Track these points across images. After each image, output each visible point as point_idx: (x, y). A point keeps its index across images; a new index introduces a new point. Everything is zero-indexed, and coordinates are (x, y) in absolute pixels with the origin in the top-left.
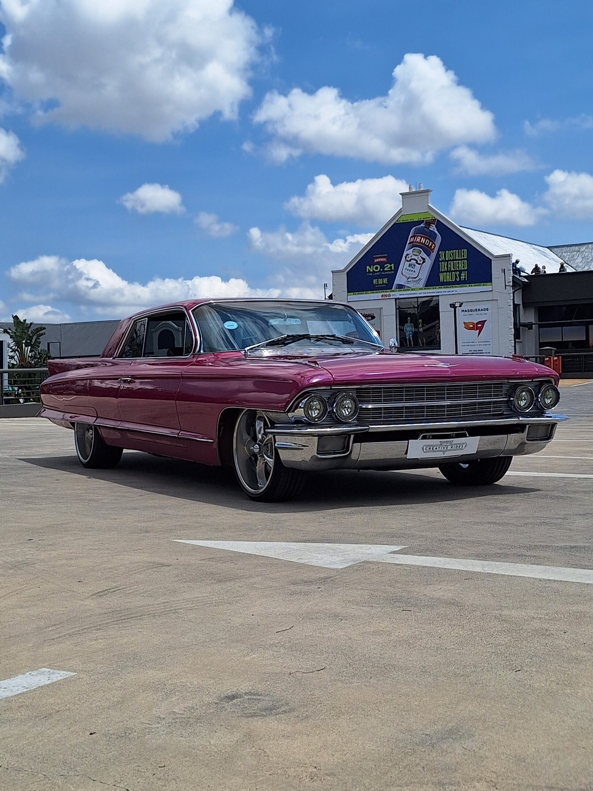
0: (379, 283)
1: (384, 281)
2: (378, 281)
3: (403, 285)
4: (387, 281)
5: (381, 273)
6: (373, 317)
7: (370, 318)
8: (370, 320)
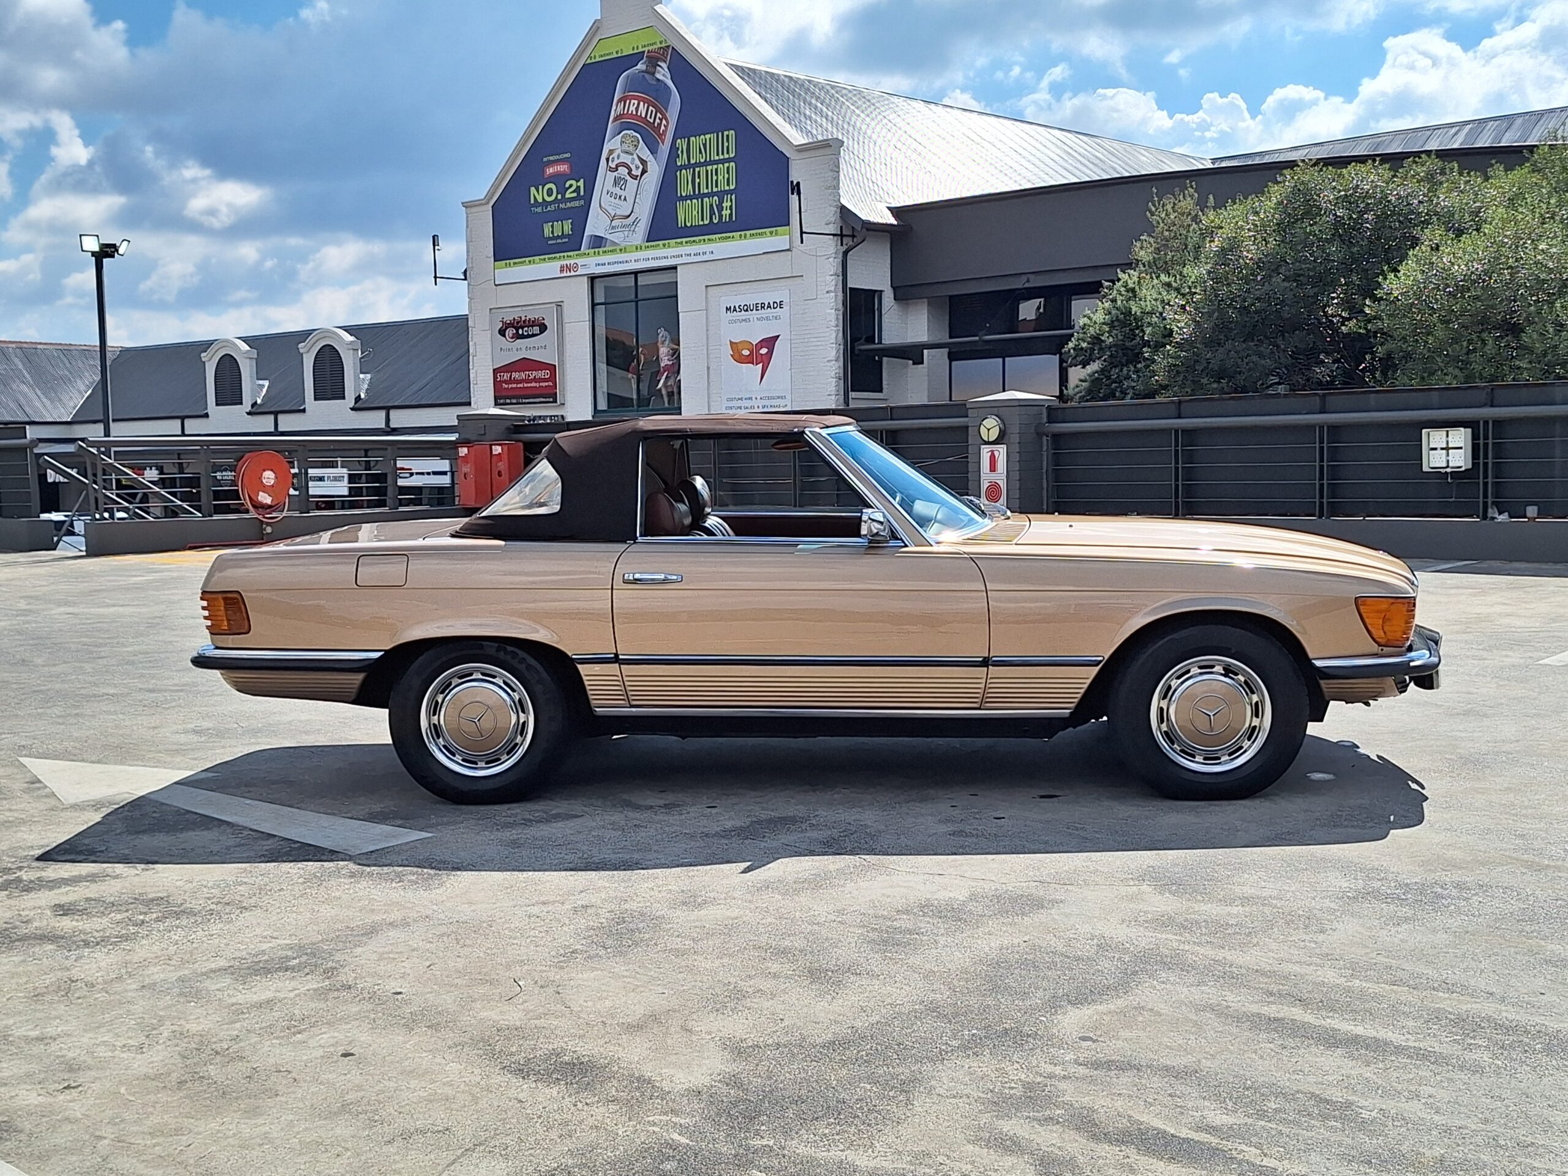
0: (556, 234)
1: (566, 228)
2: (552, 226)
3: (602, 238)
4: (570, 226)
5: (557, 208)
6: (543, 328)
7: (536, 330)
8: (537, 335)
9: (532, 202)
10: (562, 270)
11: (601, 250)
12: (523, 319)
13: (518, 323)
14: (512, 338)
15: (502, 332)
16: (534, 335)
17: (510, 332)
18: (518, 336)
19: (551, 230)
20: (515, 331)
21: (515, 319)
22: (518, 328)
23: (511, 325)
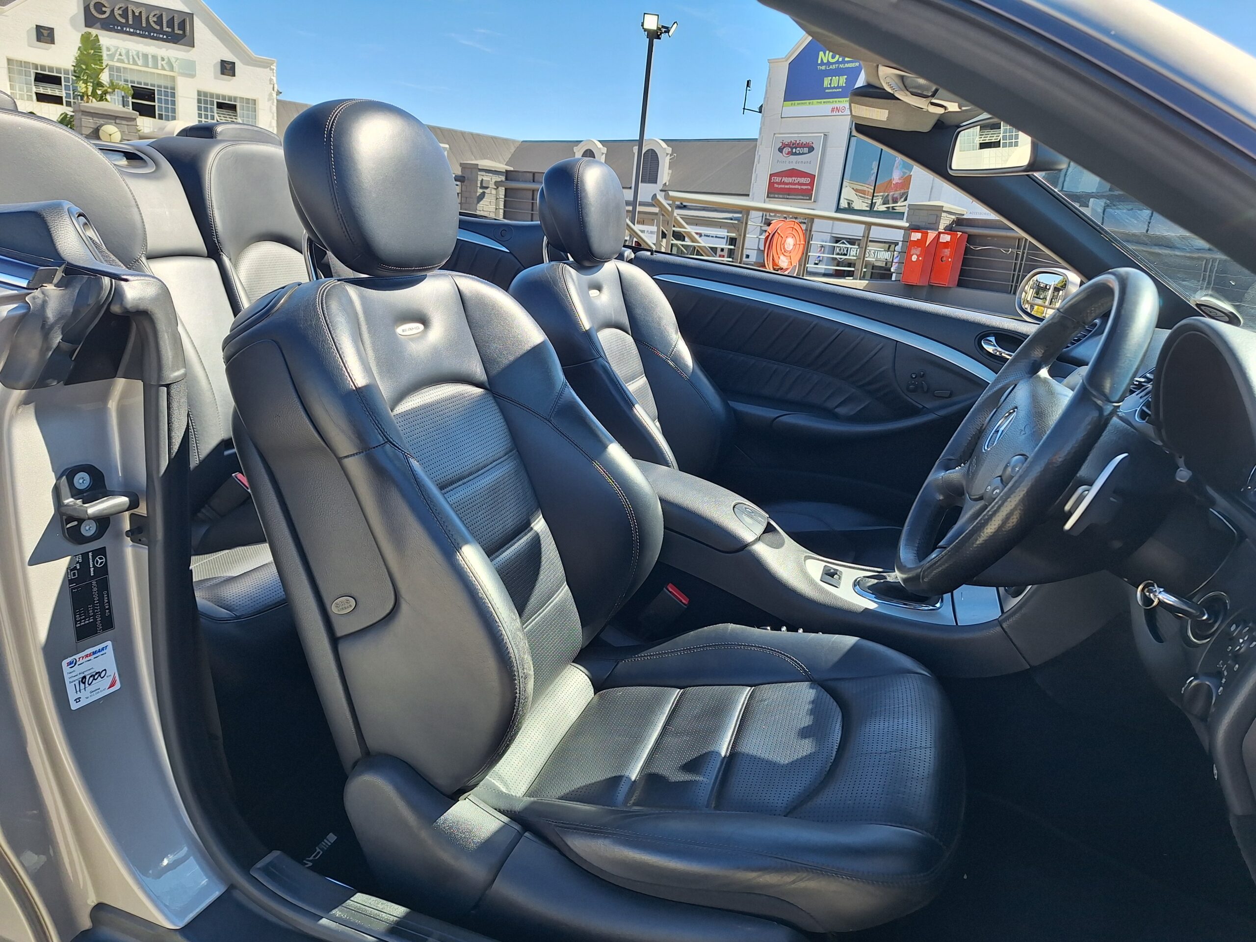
0: (832, 86)
1: (841, 82)
2: (831, 80)
4: (845, 81)
5: (838, 66)
6: (811, 149)
7: (806, 150)
8: (806, 153)
9: (819, 62)
10: (833, 110)
12: (798, 142)
13: (793, 144)
14: (788, 154)
15: (781, 150)
16: (803, 154)
17: (786, 150)
18: (791, 153)
19: (829, 82)
20: (790, 150)
21: (791, 142)
22: (793, 148)
23: (788, 145)
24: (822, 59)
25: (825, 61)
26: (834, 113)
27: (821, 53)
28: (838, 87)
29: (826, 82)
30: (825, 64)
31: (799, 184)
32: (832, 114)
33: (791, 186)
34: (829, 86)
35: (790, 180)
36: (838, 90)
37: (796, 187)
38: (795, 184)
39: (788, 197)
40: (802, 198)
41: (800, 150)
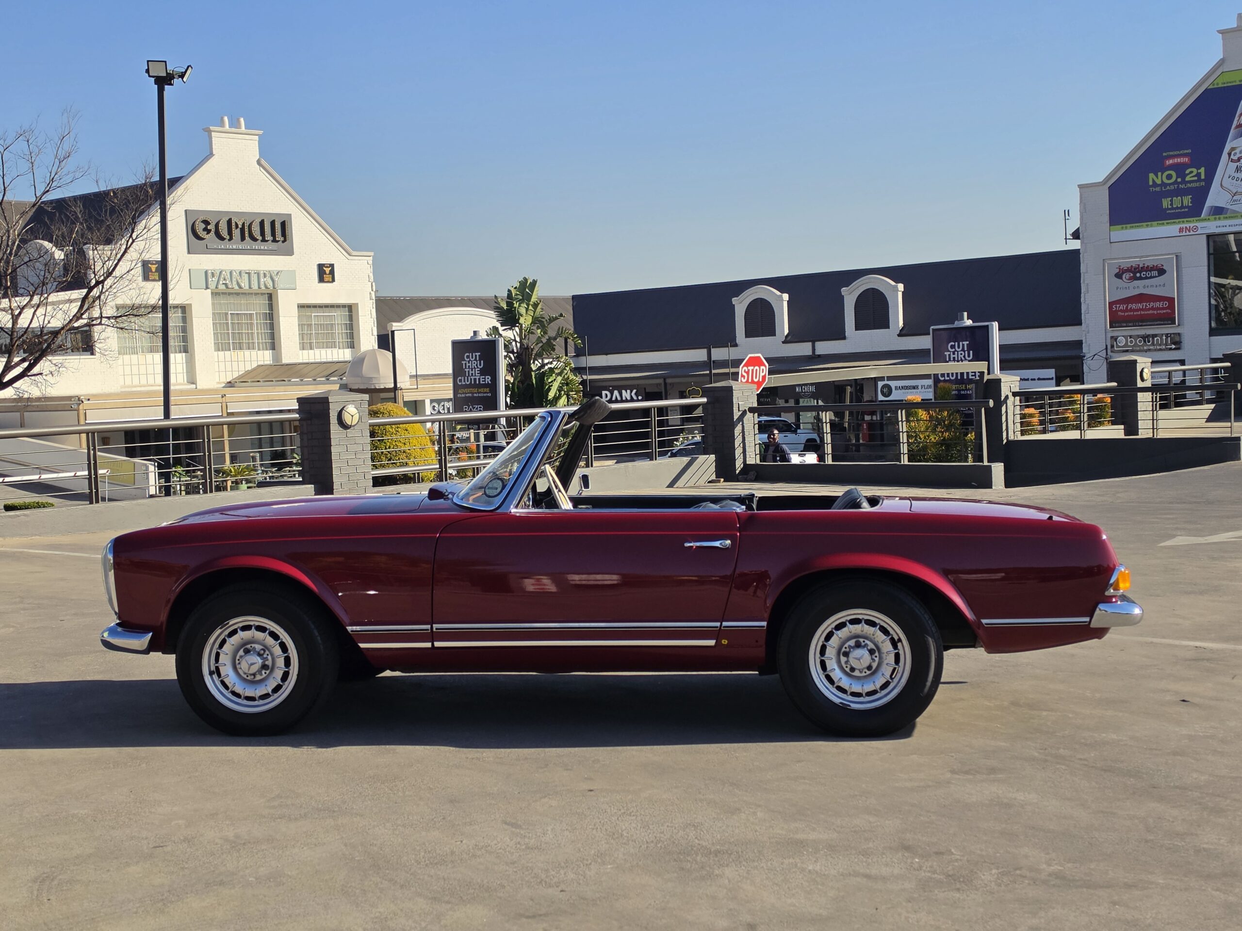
0: (1174, 206)
1: (1185, 202)
2: (1171, 201)
3: (1224, 208)
4: (1190, 200)
5: (1178, 187)
6: (1162, 272)
7: (1155, 273)
8: (1156, 277)
9: (1151, 183)
10: (1181, 230)
11: (1222, 216)
12: (1141, 266)
13: (1135, 269)
14: (1129, 280)
15: (1119, 276)
16: (1151, 277)
17: (1126, 276)
18: (1135, 278)
19: (1170, 203)
20: (1132, 275)
21: (1132, 266)
22: (1137, 272)
23: (1129, 270)
24: (1153, 181)
25: (1159, 182)
26: (1184, 233)
27: (1152, 176)
28: (1182, 207)
29: (1166, 203)
30: (1159, 185)
31: (1153, 309)
32: (1181, 234)
33: (1142, 313)
34: (1170, 207)
35: (1140, 306)
36: (1183, 210)
37: (1151, 312)
38: (1149, 310)
39: (1140, 324)
40: (1162, 323)
41: (1148, 274)
